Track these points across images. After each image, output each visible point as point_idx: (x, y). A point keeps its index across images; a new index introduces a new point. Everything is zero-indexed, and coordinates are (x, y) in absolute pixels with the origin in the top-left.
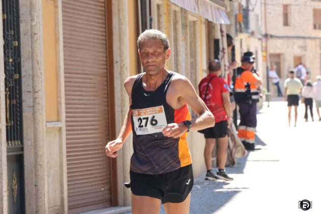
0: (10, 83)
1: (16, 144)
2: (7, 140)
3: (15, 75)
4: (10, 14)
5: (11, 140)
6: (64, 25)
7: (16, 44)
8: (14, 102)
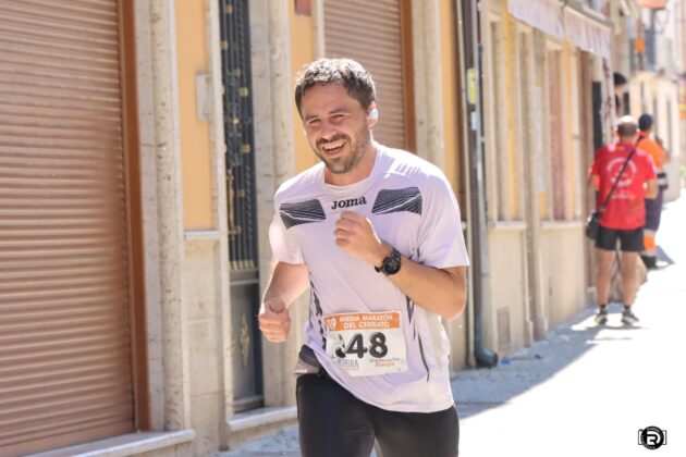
0: (234, 161)
1: (247, 265)
2: (231, 259)
3: (243, 147)
4: (234, 40)
5: (237, 259)
7: (244, 92)
8: (242, 193)
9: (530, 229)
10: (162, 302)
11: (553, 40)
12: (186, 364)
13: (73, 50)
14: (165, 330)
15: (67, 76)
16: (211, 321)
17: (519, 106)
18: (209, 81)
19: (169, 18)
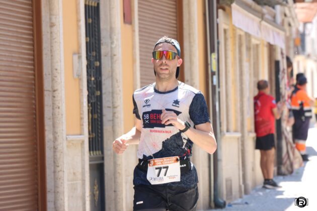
0: (92, 99)
1: (98, 154)
2: (90, 150)
3: (96, 92)
4: (92, 37)
5: (93, 150)
6: (140, 47)
7: (98, 64)
8: (96, 116)
9: (243, 137)
10: (55, 172)
11: (256, 38)
12: (66, 204)
13: (10, 41)
14: (56, 186)
15: (7, 54)
16: (80, 182)
17: (238, 73)
18: (80, 57)
19: (59, 25)
